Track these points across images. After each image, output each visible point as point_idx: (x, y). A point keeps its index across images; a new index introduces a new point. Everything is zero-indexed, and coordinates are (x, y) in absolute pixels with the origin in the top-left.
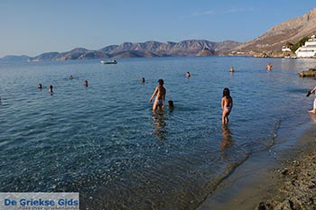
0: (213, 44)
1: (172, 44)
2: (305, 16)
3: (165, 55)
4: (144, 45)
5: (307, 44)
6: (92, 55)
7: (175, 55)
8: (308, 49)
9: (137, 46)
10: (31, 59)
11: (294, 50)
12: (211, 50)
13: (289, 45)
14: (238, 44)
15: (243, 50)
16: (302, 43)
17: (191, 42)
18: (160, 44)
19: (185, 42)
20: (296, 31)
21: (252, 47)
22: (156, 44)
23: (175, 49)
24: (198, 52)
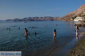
0: (53, 18)
1: (42, 18)
2: (76, 11)
3: (40, 21)
4: (34, 18)
5: (77, 18)
6: (20, 20)
7: (43, 20)
8: (77, 19)
9: (32, 18)
10: (3, 21)
11: (73, 19)
12: (52, 19)
13: (72, 18)
14: (59, 18)
15: (60, 19)
16: (75, 17)
17: (47, 17)
18: (39, 18)
19: (45, 17)
20: (74, 14)
21: (63, 18)
22: (38, 18)
23: (43, 19)
24: (49, 20)
